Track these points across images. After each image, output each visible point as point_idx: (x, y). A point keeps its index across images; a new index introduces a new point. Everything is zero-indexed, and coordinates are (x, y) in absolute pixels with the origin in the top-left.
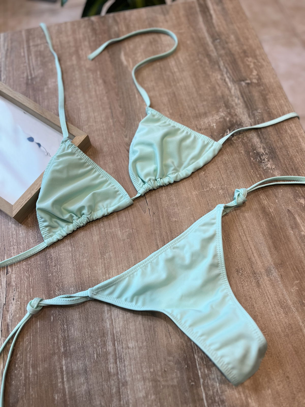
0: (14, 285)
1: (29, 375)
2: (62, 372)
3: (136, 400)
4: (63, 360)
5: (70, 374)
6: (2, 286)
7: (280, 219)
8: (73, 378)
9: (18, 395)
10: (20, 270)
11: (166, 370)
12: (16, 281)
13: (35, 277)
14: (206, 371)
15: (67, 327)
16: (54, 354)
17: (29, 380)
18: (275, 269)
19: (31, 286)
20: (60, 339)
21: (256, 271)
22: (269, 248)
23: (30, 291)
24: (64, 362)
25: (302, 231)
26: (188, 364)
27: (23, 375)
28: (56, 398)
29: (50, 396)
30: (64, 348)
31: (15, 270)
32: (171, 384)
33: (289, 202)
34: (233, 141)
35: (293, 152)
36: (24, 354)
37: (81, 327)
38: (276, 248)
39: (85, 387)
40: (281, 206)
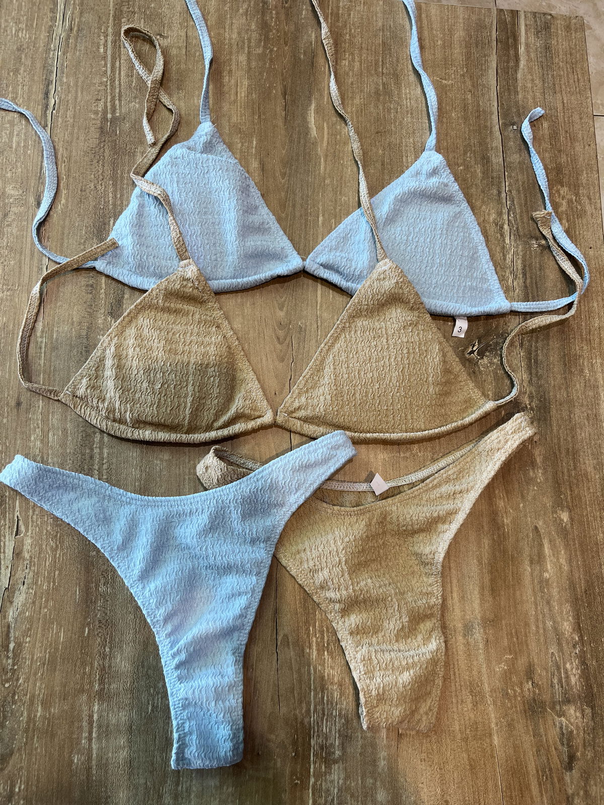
0: (28, 558)
1: (35, 716)
2: (91, 723)
3: (203, 789)
4: (96, 704)
5: (104, 729)
6: (6, 555)
7: (517, 541)
8: (107, 735)
9: (13, 744)
10: (41, 532)
11: (260, 753)
12: (31, 551)
13: (67, 552)
14: (323, 767)
15: (111, 651)
16: (82, 691)
17: (34, 725)
18: (480, 626)
19: (58, 565)
20: (95, 669)
21: (448, 623)
22: (482, 588)
23: (55, 575)
24: (96, 708)
25: (547, 571)
26: (296, 752)
27: (25, 714)
28: (76, 761)
29: (67, 756)
30: (99, 685)
31: (32, 531)
32: (264, 776)
33: (542, 512)
34: (479, 368)
35: (579, 417)
36: (31, 681)
37: (135, 656)
38: (494, 591)
39: (125, 752)
40: (525, 516)
